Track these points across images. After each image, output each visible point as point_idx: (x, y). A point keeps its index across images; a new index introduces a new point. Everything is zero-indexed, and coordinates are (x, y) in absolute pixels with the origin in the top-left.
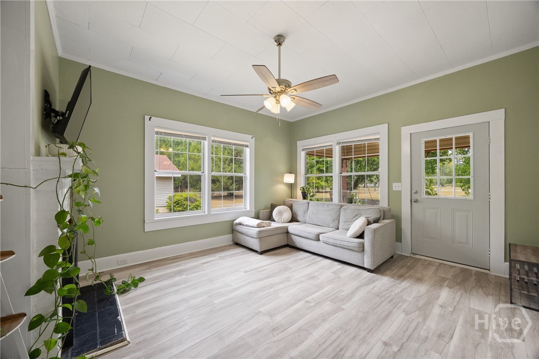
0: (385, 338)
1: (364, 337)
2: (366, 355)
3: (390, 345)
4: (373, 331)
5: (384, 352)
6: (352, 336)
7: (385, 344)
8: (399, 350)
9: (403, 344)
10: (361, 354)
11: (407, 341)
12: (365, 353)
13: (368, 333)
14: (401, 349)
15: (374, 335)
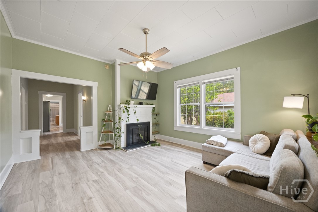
0: (94, 199)
1: (100, 192)
2: (90, 189)
3: (88, 200)
4: (102, 197)
5: (87, 195)
6: (103, 188)
7: (90, 198)
8: (83, 202)
9: (85, 205)
10: (92, 188)
11: (85, 208)
12: (91, 189)
13: (101, 194)
14: (83, 203)
15: (99, 196)
